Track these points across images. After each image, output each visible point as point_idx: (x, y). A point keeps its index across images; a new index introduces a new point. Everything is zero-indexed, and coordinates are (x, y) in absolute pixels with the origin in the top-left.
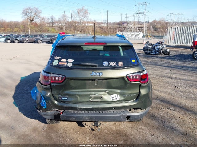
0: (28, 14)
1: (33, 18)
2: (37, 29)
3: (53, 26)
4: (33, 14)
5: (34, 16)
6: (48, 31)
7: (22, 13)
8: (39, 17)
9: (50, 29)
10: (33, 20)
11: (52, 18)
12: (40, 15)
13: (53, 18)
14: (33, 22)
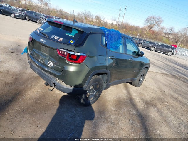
0: (150, 22)
1: (153, 26)
2: (152, 36)
3: (170, 37)
4: (155, 22)
5: (155, 24)
6: (161, 40)
7: (145, 20)
8: (159, 26)
9: (164, 39)
10: (152, 27)
11: (171, 29)
12: (161, 24)
13: (173, 29)
14: (152, 29)
